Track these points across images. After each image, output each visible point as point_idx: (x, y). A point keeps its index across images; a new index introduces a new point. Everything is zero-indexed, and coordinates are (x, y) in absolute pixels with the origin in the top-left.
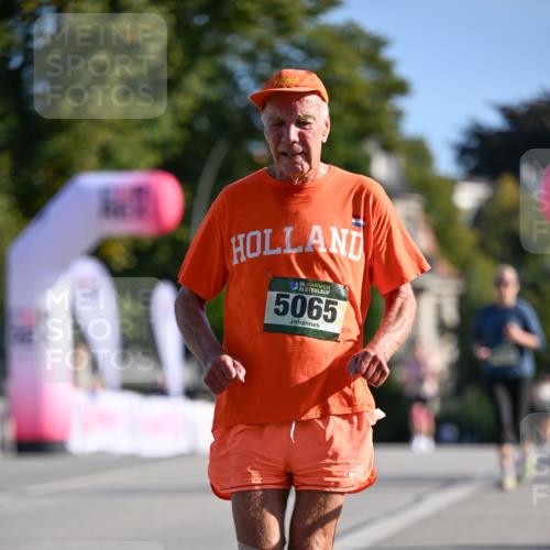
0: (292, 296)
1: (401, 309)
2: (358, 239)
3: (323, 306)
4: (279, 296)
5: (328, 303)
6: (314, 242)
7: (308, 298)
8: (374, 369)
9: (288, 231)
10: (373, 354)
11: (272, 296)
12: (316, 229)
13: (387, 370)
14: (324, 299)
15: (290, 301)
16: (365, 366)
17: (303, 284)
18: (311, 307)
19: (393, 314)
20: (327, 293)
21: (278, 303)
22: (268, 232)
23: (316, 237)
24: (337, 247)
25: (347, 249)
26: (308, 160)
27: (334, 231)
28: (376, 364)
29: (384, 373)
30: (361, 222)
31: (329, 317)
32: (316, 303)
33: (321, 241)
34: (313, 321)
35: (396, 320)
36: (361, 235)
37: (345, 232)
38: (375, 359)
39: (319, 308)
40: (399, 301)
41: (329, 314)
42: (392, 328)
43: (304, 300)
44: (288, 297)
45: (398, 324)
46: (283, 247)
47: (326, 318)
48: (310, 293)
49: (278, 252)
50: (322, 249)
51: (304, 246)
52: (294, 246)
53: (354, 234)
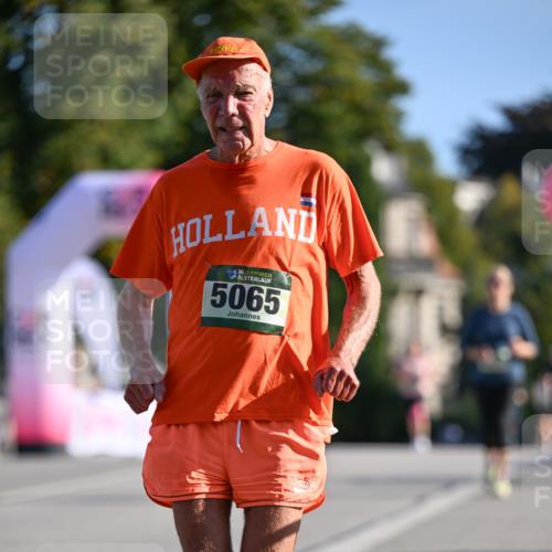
0: (230, 285)
3: (264, 296)
4: (216, 286)
5: (269, 292)
6: (258, 225)
7: (247, 287)
9: (230, 214)
11: (209, 286)
12: (260, 211)
14: (265, 288)
15: (227, 291)
17: (241, 272)
20: (269, 281)
21: (215, 293)
22: (208, 218)
23: (260, 220)
24: (284, 229)
25: (297, 231)
26: (250, 135)
27: (280, 212)
31: (271, 308)
32: (256, 293)
33: (265, 224)
34: (253, 313)
36: (314, 215)
37: (293, 212)
39: (259, 299)
41: (271, 305)
43: (242, 289)
44: (225, 286)
46: (225, 233)
47: (267, 309)
48: (250, 282)
49: (219, 238)
50: (267, 232)
51: (248, 230)
52: (235, 231)
53: (304, 214)
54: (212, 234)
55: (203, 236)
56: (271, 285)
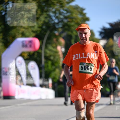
0: (84, 66)
1: (105, 67)
2: (96, 55)
3: (90, 68)
4: (81, 66)
5: (90, 67)
6: (88, 56)
7: (87, 66)
8: (99, 77)
9: (83, 54)
10: (99, 74)
11: (80, 66)
12: (88, 53)
13: (102, 78)
14: (90, 66)
15: (83, 67)
16: (98, 77)
17: (86, 64)
18: (87, 68)
19: (103, 68)
20: (90, 65)
21: (81, 67)
22: (79, 54)
23: (88, 55)
24: (92, 57)
25: (94, 57)
27: (92, 54)
28: (100, 76)
29: (101, 78)
30: (97, 52)
31: (91, 70)
32: (88, 67)
33: (89, 56)
34: (88, 71)
35: (104, 69)
36: (97, 54)
37: (94, 54)
38: (100, 75)
39: (89, 68)
40: (104, 66)
41: (91, 69)
42: (103, 70)
43: (86, 67)
44: (83, 66)
45: (104, 70)
46: (82, 57)
47: (90, 70)
48: (87, 65)
49: (81, 58)
50: (90, 57)
51: (86, 57)
52: (84, 57)
53: (95, 54)
54: (80, 57)
55: (79, 57)
56: (91, 66)
